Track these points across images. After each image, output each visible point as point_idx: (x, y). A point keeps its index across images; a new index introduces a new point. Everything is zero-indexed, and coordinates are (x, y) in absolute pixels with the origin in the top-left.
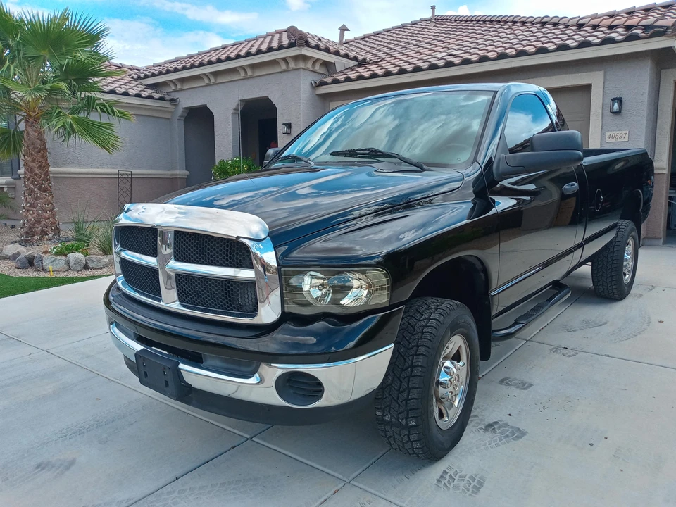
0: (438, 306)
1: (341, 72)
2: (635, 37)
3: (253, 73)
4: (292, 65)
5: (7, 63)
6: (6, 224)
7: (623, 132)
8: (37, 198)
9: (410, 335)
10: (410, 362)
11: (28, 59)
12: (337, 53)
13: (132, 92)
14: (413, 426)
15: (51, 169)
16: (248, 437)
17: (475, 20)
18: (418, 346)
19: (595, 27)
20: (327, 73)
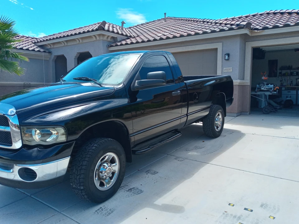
0: (99, 141)
2: (232, 29)
3: (82, 41)
4: (98, 38)
7: (230, 68)
9: (84, 153)
10: (81, 164)
12: (118, 33)
14: (82, 189)
16: (30, 195)
17: (181, 19)
18: (85, 157)
19: (220, 24)
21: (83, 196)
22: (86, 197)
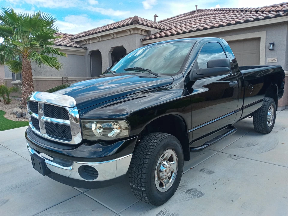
0: (159, 136)
1: (153, 35)
2: (280, 16)
3: (117, 36)
4: (132, 32)
5: (15, 35)
6: (18, 100)
7: (275, 58)
8: (27, 89)
9: (144, 149)
10: (143, 162)
11: (24, 33)
12: (152, 26)
13: (68, 45)
14: (144, 190)
15: (33, 77)
16: (82, 192)
17: (214, 11)
18: (147, 154)
19: (263, 12)
20: (148, 35)
21: (143, 198)
22: (147, 199)
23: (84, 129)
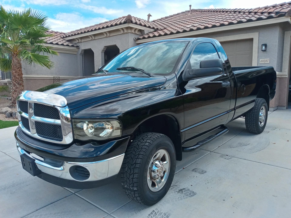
0: (152, 136)
1: (147, 34)
2: (271, 17)
3: (110, 35)
4: (126, 31)
5: (4, 32)
6: (8, 99)
7: (267, 59)
8: (17, 88)
9: (136, 149)
10: (135, 162)
11: (14, 30)
12: (145, 26)
13: (60, 43)
14: (136, 190)
15: (23, 76)
16: (74, 192)
17: (208, 11)
18: (139, 154)
19: (256, 13)
20: (141, 34)
21: (135, 198)
22: (139, 198)
23: (75, 129)
